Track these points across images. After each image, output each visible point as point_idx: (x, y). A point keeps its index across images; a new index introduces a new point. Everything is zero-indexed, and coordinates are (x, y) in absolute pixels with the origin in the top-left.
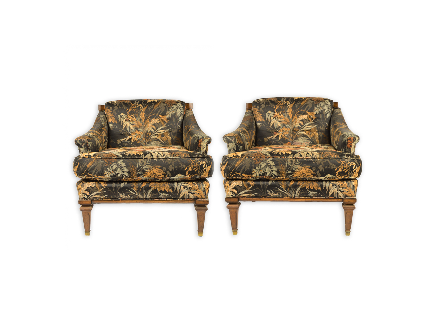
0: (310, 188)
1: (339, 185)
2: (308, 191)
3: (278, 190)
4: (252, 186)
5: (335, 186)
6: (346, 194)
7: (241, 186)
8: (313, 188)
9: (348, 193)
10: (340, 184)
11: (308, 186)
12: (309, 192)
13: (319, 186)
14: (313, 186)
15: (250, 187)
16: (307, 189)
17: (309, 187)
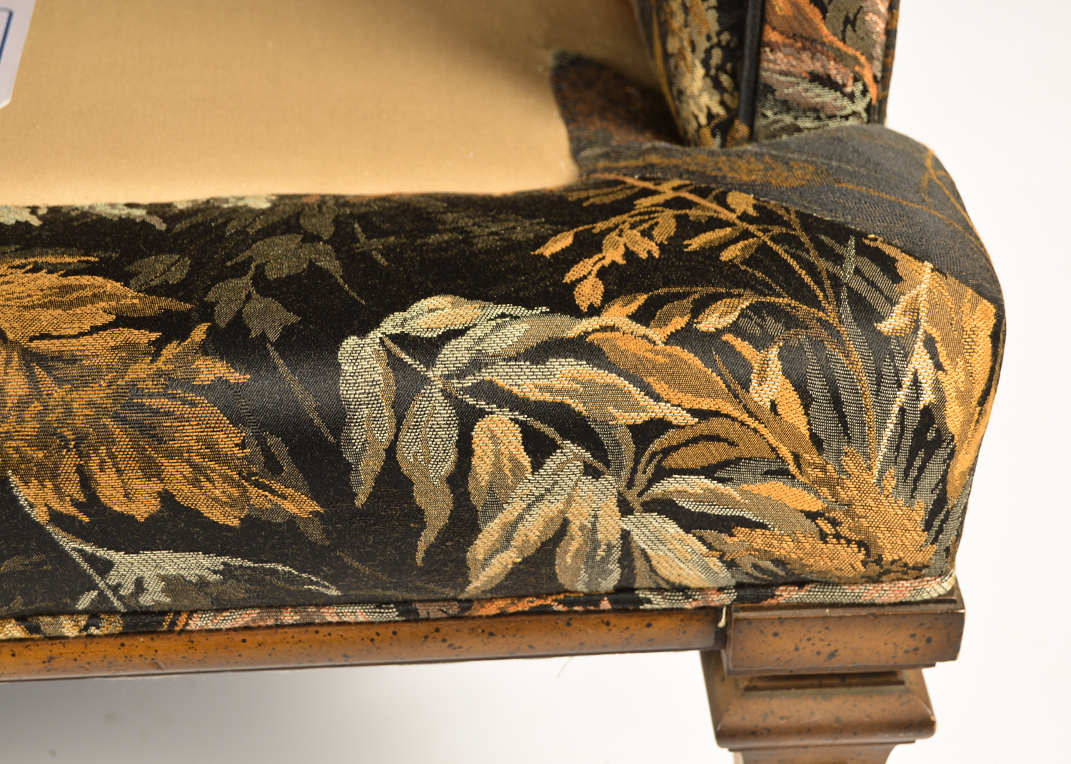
0: (92, 502)
1: (647, 432)
2: (69, 544)
5: (570, 454)
6: (786, 549)
8: (167, 498)
9: (810, 543)
10: (679, 417)
11: (46, 472)
12: (104, 567)
13: (273, 467)
14: (151, 470)
16: (39, 515)
17: (73, 488)
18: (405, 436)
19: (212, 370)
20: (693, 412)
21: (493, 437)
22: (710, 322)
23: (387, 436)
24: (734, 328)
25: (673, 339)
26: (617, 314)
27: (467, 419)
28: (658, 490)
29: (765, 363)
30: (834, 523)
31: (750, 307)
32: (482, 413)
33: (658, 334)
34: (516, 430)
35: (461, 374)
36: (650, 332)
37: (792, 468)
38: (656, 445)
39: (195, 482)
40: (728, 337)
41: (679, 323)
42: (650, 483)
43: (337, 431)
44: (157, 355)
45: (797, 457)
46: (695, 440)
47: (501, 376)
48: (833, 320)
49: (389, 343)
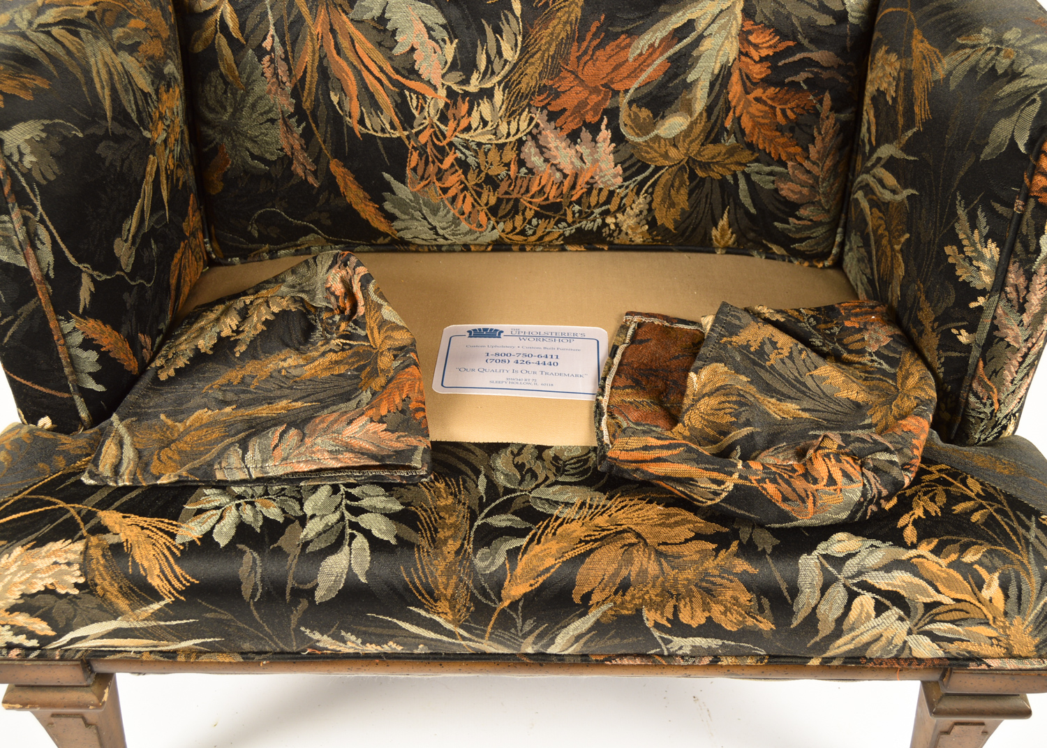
0: (675, 620)
1: (931, 606)
2: (657, 634)
3: (400, 628)
4: (167, 601)
5: (895, 612)
6: (974, 648)
7: (76, 592)
8: (709, 619)
9: (985, 647)
10: (947, 601)
11: (660, 607)
12: (669, 642)
13: (761, 610)
14: (706, 607)
15: (156, 606)
16: (649, 624)
17: (669, 614)
18: (822, 602)
19: (742, 566)
20: (954, 599)
21: (862, 605)
22: (969, 557)
23: (813, 603)
24: (980, 563)
25: (950, 565)
26: (924, 549)
27: (852, 596)
28: (927, 628)
29: (991, 579)
30: (999, 640)
31: (987, 551)
32: (859, 594)
33: (944, 562)
34: (873, 602)
35: (853, 577)
36: (940, 561)
37: (991, 622)
38: (934, 611)
39: (724, 613)
40: (976, 566)
41: (954, 557)
42: (925, 625)
43: (793, 599)
44: (716, 556)
45: (994, 618)
46: (951, 611)
47: (871, 579)
48: (1025, 561)
49: (821, 558)
